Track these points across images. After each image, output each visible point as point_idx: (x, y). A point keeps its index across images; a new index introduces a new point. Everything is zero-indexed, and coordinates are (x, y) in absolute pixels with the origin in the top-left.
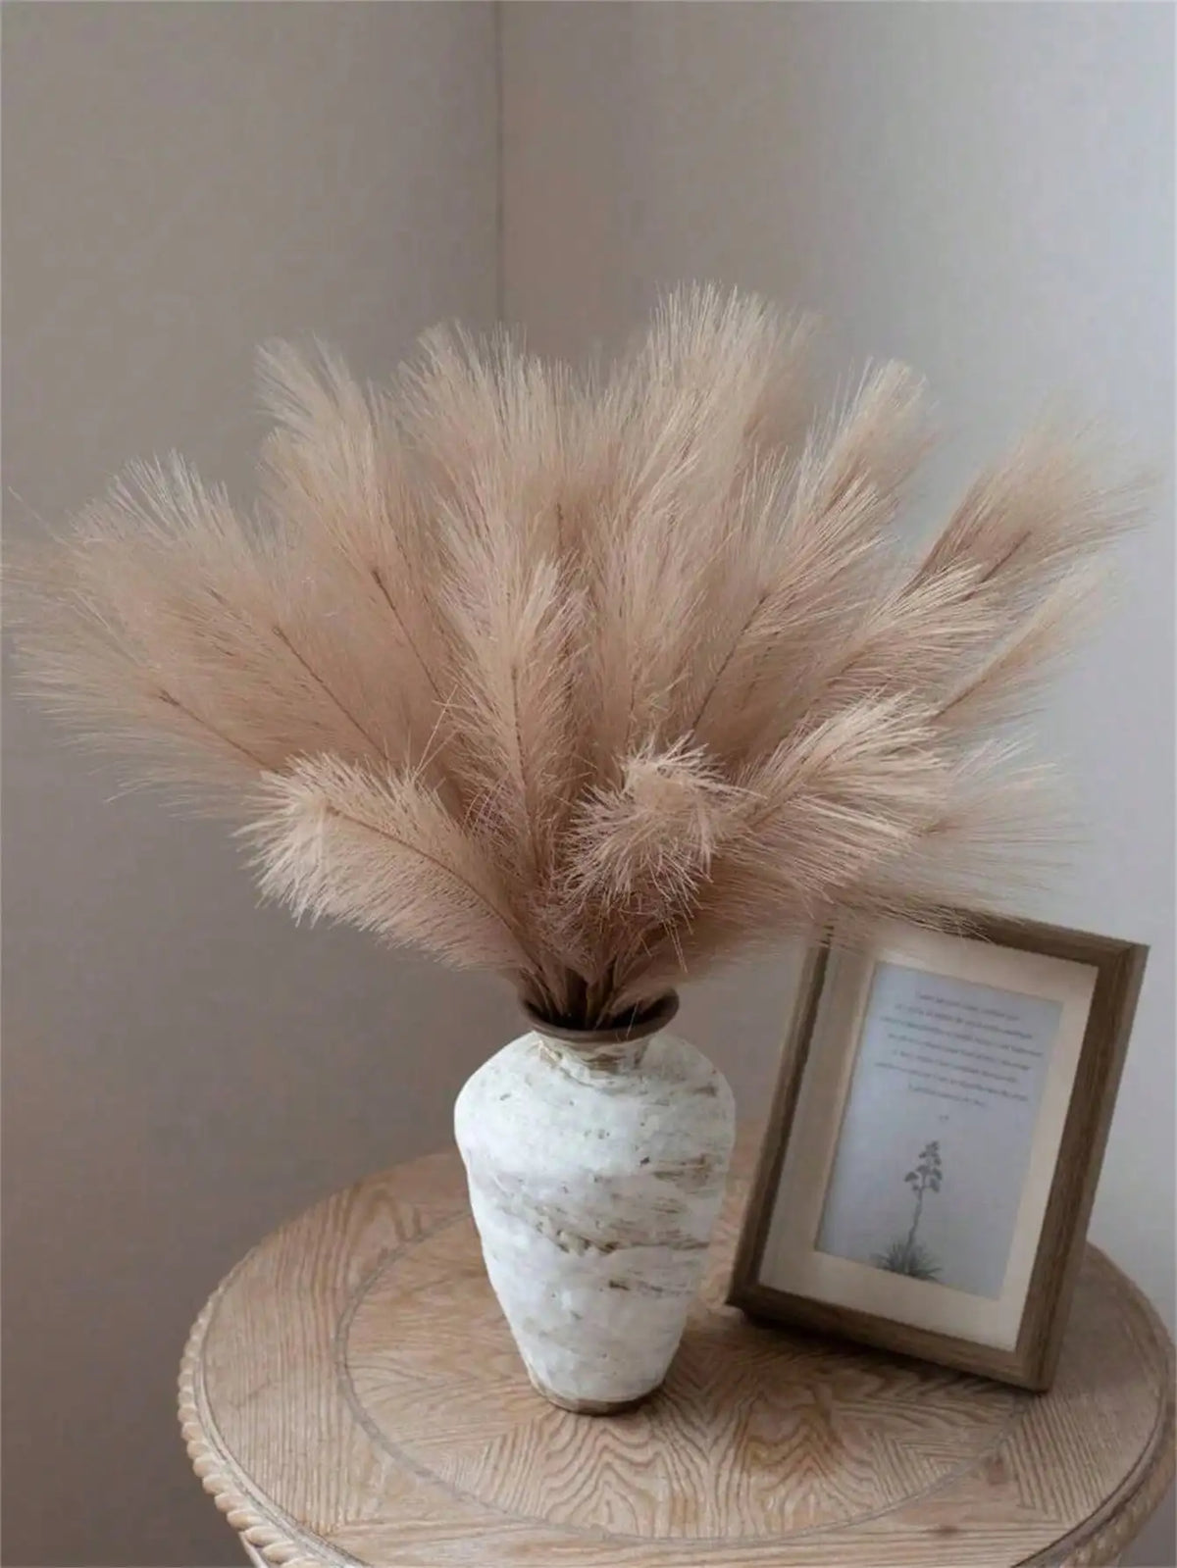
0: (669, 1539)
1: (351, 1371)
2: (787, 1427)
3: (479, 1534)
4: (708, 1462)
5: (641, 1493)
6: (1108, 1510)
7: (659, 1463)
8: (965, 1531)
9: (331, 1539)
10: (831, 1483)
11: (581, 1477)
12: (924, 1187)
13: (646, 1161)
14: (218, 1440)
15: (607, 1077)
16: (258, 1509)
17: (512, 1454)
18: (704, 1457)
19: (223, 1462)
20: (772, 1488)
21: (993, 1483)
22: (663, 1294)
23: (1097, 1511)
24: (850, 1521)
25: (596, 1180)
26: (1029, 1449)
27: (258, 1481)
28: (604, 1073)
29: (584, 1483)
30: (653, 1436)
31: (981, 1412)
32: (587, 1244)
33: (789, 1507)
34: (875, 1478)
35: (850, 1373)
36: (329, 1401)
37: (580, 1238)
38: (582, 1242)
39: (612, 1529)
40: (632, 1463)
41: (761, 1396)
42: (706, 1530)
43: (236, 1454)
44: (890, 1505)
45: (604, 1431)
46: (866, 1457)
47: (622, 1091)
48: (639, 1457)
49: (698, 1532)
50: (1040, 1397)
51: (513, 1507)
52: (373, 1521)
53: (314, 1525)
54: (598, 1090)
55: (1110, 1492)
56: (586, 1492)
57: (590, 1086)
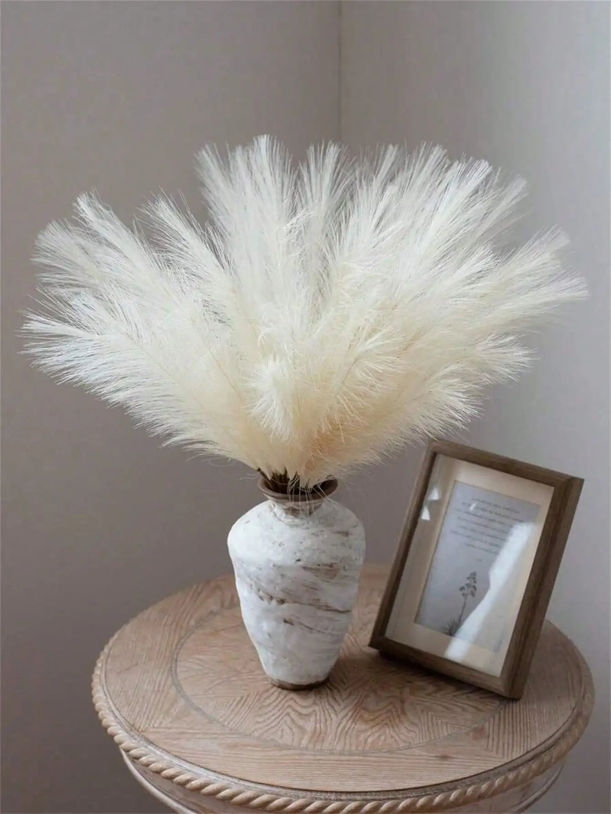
0: (306, 749)
1: (178, 662)
2: (382, 705)
3: (215, 738)
4: (337, 717)
5: (300, 727)
6: (529, 756)
7: (313, 715)
8: (453, 758)
9: (144, 734)
10: (394, 731)
11: (273, 718)
12: (468, 594)
13: (299, 560)
14: (105, 688)
15: (291, 519)
16: (115, 719)
17: (243, 705)
18: (336, 714)
19: (105, 697)
20: (364, 731)
21: (475, 738)
22: (314, 631)
23: (524, 755)
24: (399, 749)
25: (274, 566)
26: (499, 725)
27: (117, 706)
28: (291, 516)
29: (274, 721)
30: (315, 703)
31: (481, 707)
32: (271, 598)
33: (370, 740)
34: (417, 732)
35: (421, 683)
36: (162, 674)
37: (268, 594)
38: (269, 597)
39: (280, 742)
40: (300, 714)
41: (375, 691)
42: (326, 745)
43: (111, 693)
44: (419, 743)
45: (292, 699)
46: (416, 721)
47: (297, 526)
48: (304, 711)
49: (322, 746)
50: (513, 703)
51: (236, 728)
52: (167, 728)
53: (138, 727)
54: (286, 524)
55: (532, 747)
56: (273, 724)
57: (283, 521)
